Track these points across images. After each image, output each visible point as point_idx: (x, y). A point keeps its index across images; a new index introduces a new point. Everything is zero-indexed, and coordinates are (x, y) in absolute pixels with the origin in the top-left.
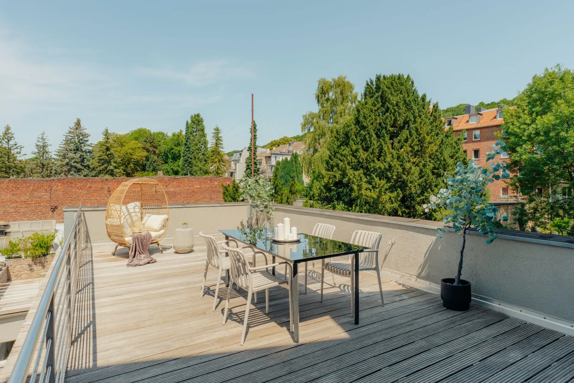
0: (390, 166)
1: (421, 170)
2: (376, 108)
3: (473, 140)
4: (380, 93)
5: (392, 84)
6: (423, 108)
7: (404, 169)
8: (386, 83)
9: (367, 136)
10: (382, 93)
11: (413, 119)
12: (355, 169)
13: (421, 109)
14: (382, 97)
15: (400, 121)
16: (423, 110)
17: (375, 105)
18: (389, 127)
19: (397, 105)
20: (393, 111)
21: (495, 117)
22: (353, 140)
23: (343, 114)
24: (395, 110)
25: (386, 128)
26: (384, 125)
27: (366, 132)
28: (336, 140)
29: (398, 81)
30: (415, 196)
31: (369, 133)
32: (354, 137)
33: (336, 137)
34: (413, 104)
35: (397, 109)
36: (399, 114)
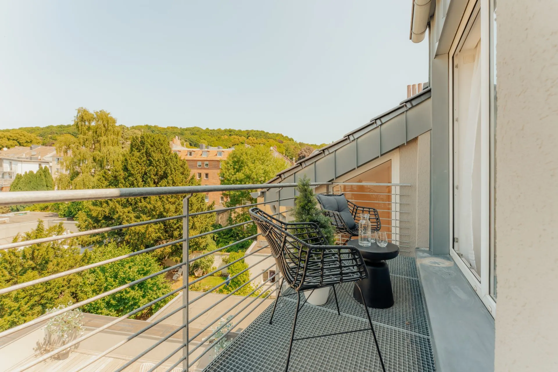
0: (154, 207)
1: (176, 208)
2: (142, 161)
3: (205, 167)
4: (145, 150)
5: (154, 143)
6: (177, 163)
7: (164, 208)
8: (149, 141)
9: (135, 182)
10: (147, 149)
11: (170, 172)
12: (124, 206)
13: (175, 164)
14: (146, 152)
15: (161, 173)
16: (177, 165)
17: (141, 158)
18: (152, 176)
19: (158, 160)
20: (155, 165)
21: (216, 155)
22: (122, 183)
23: (107, 144)
24: (157, 164)
25: (150, 177)
26: (149, 175)
27: (134, 179)
28: (104, 179)
29: (158, 142)
30: (173, 225)
31: (136, 179)
32: (123, 181)
33: (104, 177)
34: (169, 162)
35: (158, 164)
36: (160, 167)
